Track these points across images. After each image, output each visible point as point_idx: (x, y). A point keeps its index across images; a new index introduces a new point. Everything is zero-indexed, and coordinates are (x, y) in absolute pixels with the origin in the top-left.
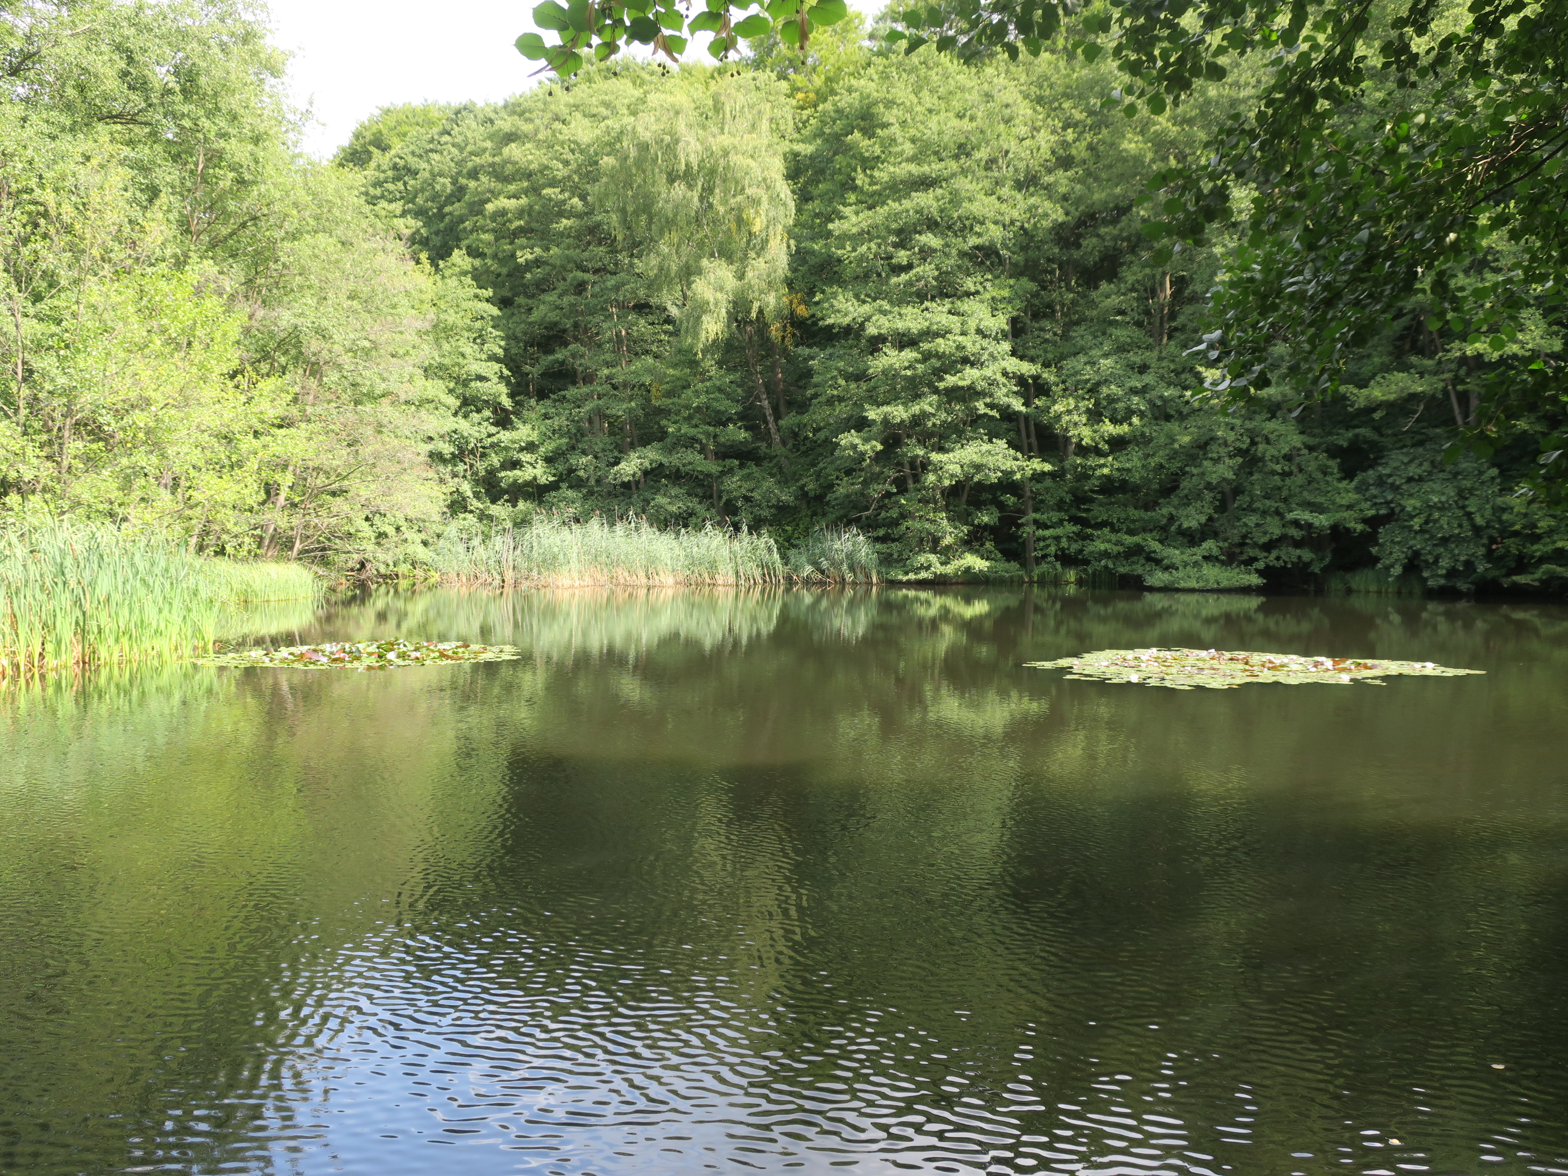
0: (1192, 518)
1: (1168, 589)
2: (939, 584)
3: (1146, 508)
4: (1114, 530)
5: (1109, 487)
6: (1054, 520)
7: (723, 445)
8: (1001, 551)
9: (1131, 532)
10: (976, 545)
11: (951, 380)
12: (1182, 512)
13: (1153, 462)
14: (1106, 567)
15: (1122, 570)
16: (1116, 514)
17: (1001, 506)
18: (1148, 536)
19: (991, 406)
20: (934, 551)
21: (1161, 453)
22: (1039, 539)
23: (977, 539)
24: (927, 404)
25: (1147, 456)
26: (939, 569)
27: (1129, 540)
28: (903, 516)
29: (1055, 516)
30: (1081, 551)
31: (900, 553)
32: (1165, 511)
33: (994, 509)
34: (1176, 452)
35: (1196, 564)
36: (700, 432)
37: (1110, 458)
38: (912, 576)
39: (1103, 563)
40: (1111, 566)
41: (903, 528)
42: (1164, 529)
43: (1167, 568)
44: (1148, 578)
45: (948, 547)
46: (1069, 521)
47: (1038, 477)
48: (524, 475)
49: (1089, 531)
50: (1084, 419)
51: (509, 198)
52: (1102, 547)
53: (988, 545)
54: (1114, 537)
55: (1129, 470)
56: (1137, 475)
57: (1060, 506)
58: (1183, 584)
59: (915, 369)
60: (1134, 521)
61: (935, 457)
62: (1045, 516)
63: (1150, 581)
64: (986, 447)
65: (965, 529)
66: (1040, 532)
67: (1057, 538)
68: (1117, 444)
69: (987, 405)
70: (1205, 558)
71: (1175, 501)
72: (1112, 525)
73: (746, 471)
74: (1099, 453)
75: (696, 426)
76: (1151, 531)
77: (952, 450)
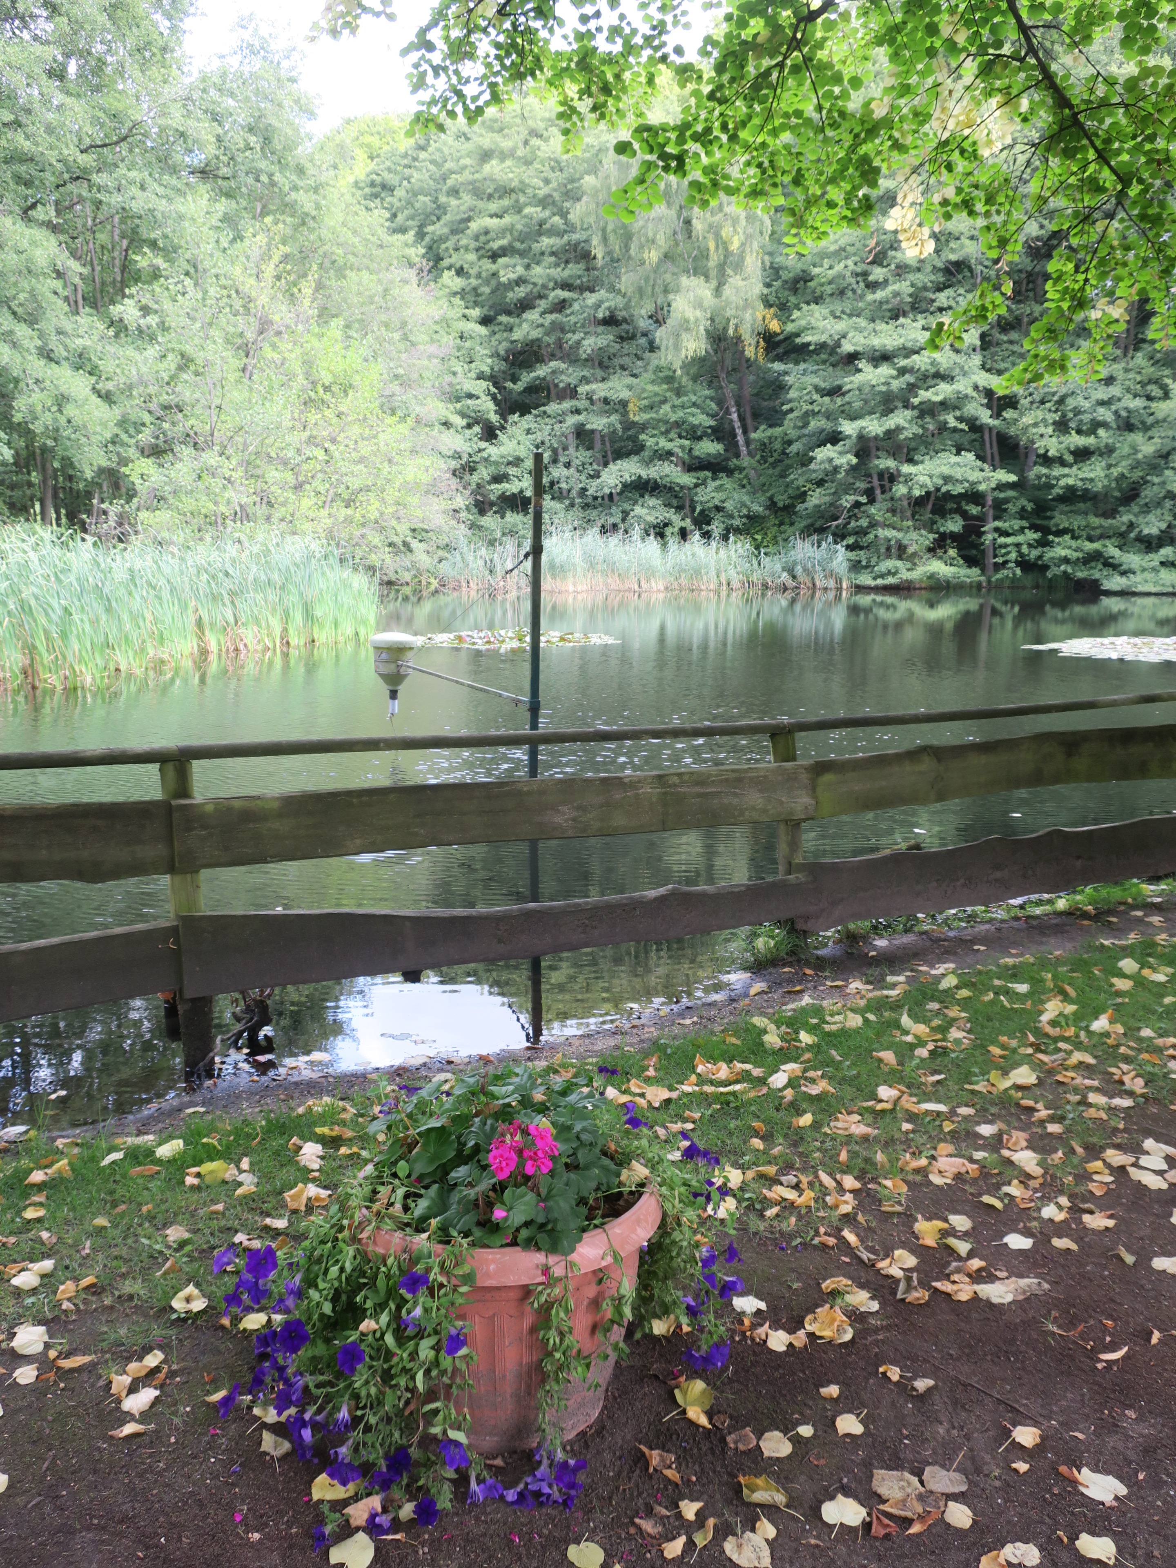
0: (1152, 526)
1: (1124, 594)
2: (903, 589)
3: (1106, 515)
4: (1074, 537)
5: (1071, 496)
6: (1016, 527)
7: (698, 457)
8: (964, 557)
9: (1090, 539)
10: (940, 552)
11: (924, 395)
12: (1141, 519)
13: (1115, 472)
14: (1065, 572)
15: (1080, 575)
16: (1077, 522)
17: (965, 515)
18: (1107, 542)
19: (960, 419)
20: (900, 558)
21: (1124, 463)
22: (1001, 546)
23: (940, 547)
24: (900, 418)
25: (1109, 466)
26: (905, 575)
27: (1089, 546)
28: (873, 525)
29: (1017, 524)
30: (1040, 557)
31: (869, 560)
32: (1125, 518)
33: (958, 518)
34: (1138, 462)
35: (1154, 569)
36: (676, 445)
37: (1075, 468)
38: (880, 582)
39: (1063, 568)
40: (1070, 570)
41: (872, 536)
42: (1122, 535)
43: (1124, 573)
44: (1105, 582)
45: (914, 554)
46: (1030, 528)
47: (1002, 487)
48: (512, 487)
49: (1051, 537)
50: (1050, 430)
51: (491, 216)
52: (1063, 553)
53: (952, 552)
54: (1074, 544)
55: (1092, 480)
56: (1100, 485)
57: (1022, 514)
58: (1140, 588)
59: (888, 384)
60: (1094, 528)
61: (906, 469)
62: (1007, 525)
63: (1107, 585)
64: (954, 459)
65: (931, 536)
66: (1002, 540)
67: (1018, 545)
68: (1082, 455)
69: (957, 418)
70: (1162, 564)
71: (1136, 509)
72: (1072, 531)
73: (718, 483)
74: (1063, 463)
75: (671, 440)
76: (1109, 537)
77: (922, 462)
